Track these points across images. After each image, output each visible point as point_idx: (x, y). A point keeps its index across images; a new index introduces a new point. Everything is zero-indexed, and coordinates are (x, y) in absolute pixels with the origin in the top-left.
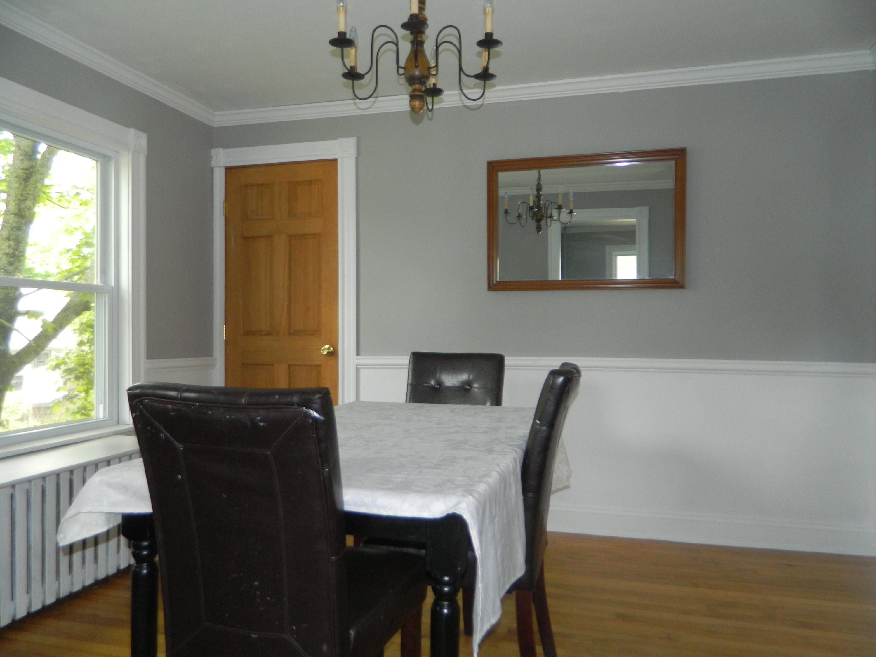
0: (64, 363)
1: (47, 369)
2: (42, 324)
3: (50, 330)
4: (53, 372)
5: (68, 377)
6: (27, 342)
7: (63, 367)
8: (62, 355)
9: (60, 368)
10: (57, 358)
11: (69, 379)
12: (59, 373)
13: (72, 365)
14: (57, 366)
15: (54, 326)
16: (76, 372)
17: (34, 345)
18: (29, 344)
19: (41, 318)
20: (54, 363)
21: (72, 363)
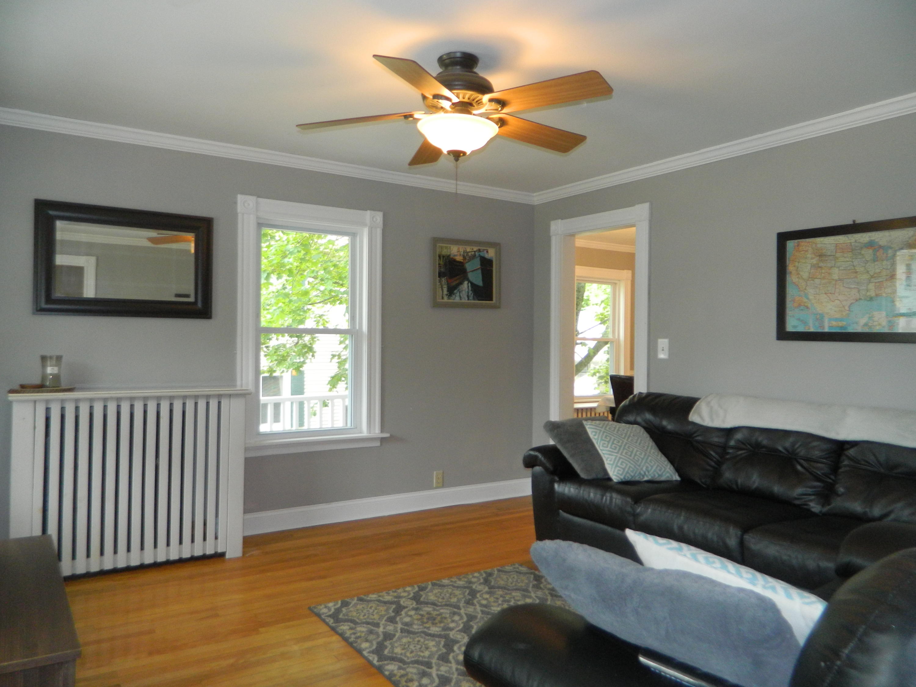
0: (599, 372)
1: (589, 375)
2: (588, 349)
3: (592, 354)
4: (592, 377)
5: (600, 381)
6: (581, 359)
7: (598, 375)
8: (597, 367)
9: (596, 376)
10: (595, 368)
11: (601, 383)
12: (595, 378)
13: (602, 374)
14: (594, 374)
15: (593, 351)
16: (605, 378)
17: (584, 361)
18: (581, 360)
19: (587, 347)
20: (592, 372)
21: (603, 372)
